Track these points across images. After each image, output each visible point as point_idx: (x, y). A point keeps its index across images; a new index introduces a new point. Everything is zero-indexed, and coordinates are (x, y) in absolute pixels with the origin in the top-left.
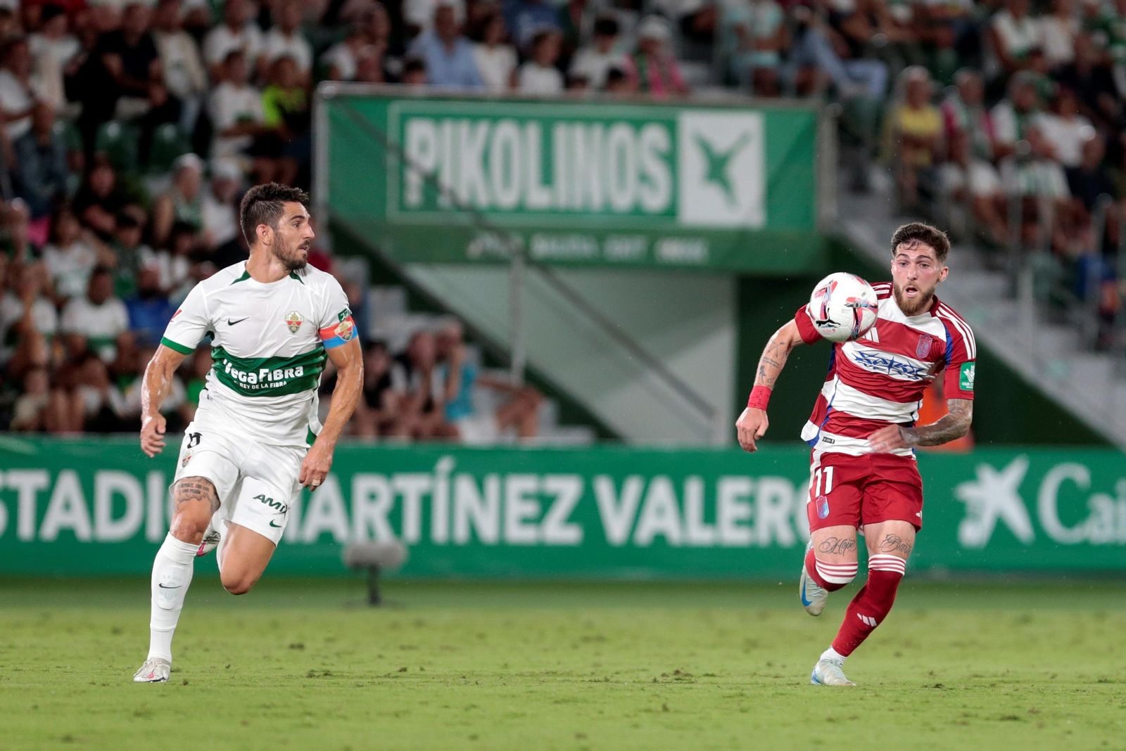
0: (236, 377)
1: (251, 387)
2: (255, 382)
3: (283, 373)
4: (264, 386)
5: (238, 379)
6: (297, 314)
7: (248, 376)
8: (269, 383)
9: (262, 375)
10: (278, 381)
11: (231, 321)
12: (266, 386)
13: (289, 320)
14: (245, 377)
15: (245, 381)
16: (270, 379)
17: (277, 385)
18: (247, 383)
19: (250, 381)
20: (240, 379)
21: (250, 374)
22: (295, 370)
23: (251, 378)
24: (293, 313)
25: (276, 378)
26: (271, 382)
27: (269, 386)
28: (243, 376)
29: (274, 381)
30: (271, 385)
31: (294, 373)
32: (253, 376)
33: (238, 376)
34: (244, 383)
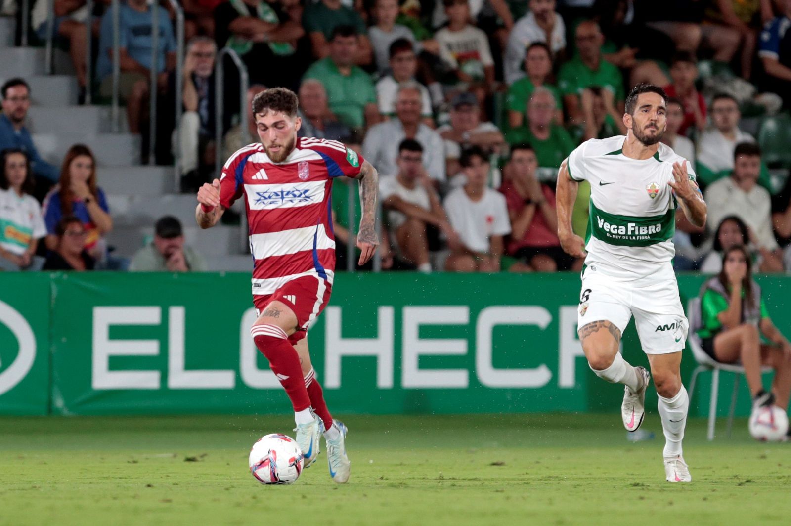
0: (608, 230)
1: (622, 237)
2: (624, 233)
3: (648, 229)
4: (632, 238)
5: (610, 232)
6: (655, 184)
7: (618, 229)
8: (636, 236)
9: (630, 229)
10: (644, 235)
11: (602, 183)
12: (634, 238)
13: (649, 188)
14: (616, 230)
15: (616, 233)
16: (637, 233)
17: (642, 238)
18: (618, 234)
19: (620, 232)
20: (612, 231)
21: (620, 227)
22: (656, 227)
23: (622, 230)
24: (652, 184)
25: (641, 233)
26: (638, 235)
27: (636, 238)
28: (614, 229)
29: (639, 235)
30: (638, 238)
31: (655, 230)
32: (623, 228)
33: (610, 230)
34: (615, 235)
